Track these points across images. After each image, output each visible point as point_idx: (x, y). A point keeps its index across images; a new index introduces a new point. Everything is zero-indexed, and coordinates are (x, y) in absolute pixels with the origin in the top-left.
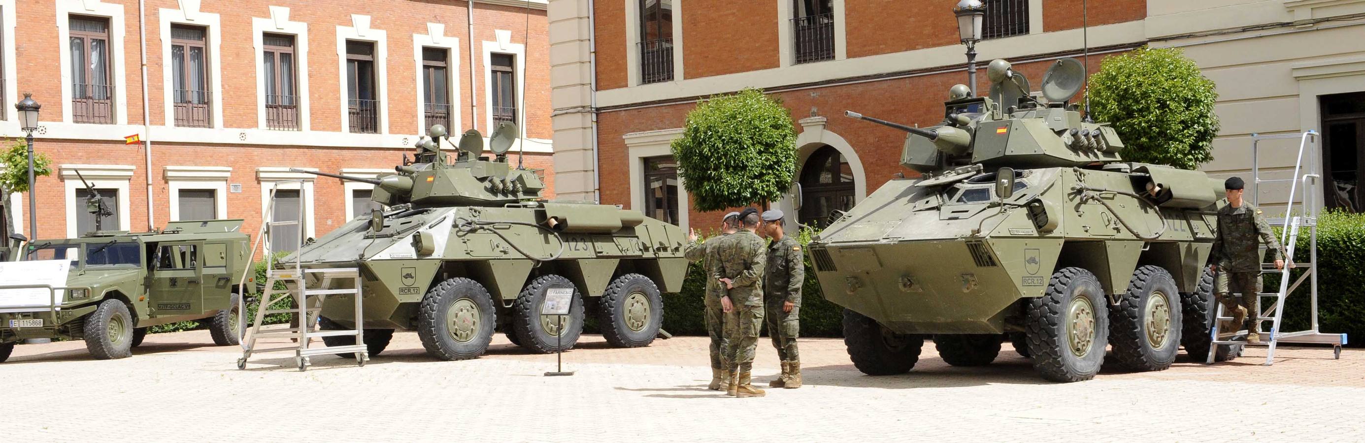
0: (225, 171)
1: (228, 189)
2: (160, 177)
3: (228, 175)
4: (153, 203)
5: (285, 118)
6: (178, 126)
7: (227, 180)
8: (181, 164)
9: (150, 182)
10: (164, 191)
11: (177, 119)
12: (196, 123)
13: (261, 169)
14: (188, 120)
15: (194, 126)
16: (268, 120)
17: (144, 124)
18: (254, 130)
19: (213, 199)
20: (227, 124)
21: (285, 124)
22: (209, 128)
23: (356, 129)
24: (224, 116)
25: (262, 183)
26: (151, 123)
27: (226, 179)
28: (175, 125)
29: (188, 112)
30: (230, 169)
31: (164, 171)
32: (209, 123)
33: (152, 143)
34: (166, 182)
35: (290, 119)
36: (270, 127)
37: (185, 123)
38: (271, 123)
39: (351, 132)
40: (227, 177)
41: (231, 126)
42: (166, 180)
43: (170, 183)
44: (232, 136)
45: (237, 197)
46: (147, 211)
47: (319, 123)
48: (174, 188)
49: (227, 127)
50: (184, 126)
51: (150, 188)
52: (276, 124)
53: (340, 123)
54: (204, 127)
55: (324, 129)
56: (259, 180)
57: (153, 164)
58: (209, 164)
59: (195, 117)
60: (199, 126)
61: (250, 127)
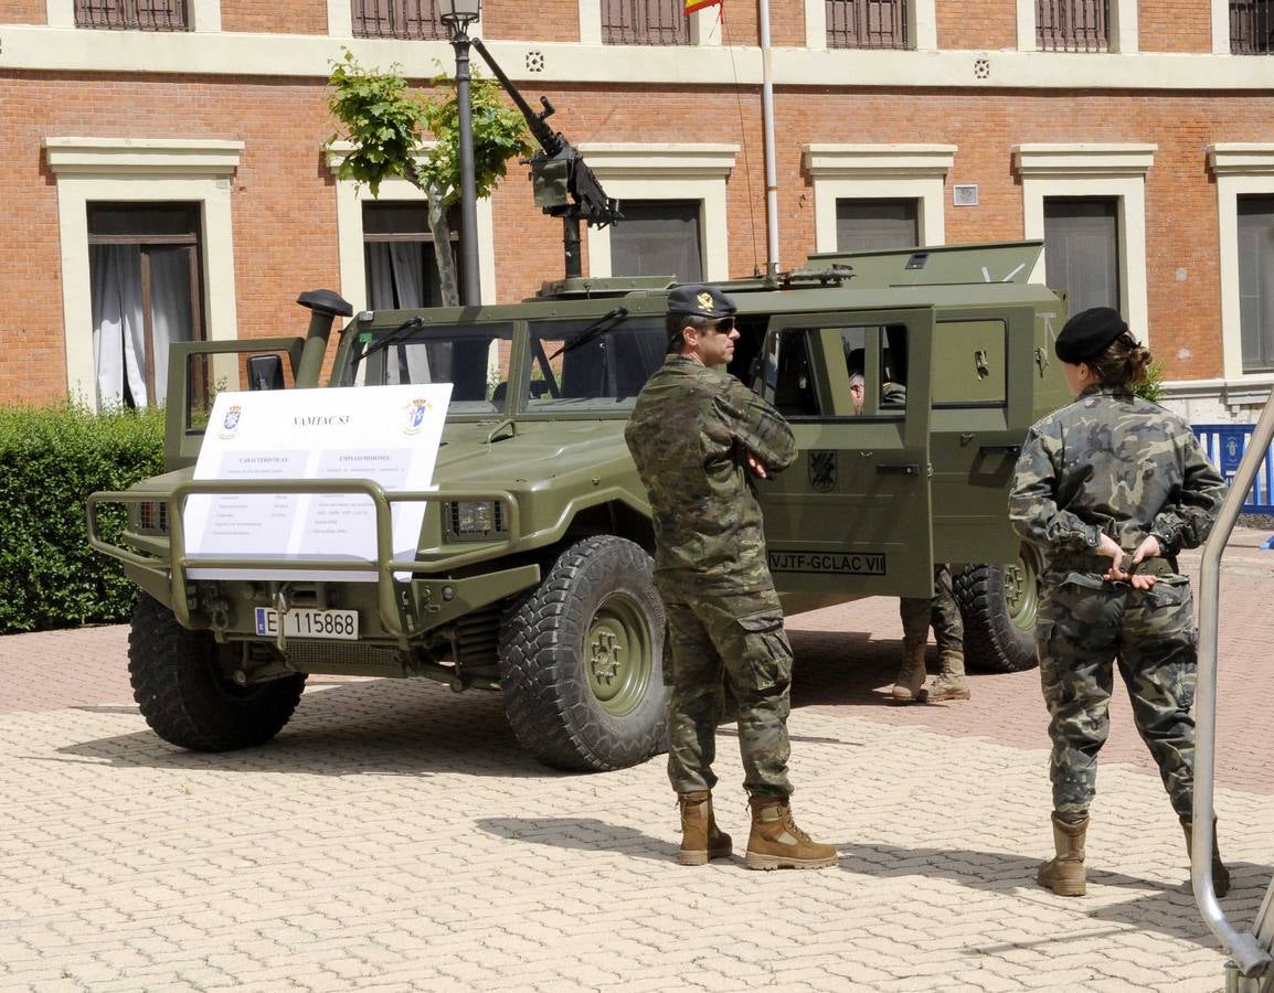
0: (937, 151)
1: (948, 198)
2: (795, 172)
3: (948, 162)
4: (780, 233)
5: (1080, 23)
6: (836, 47)
7: (944, 176)
8: (842, 140)
9: (773, 182)
10: (805, 203)
11: (832, 32)
12: (875, 39)
13: (1025, 147)
14: (858, 34)
15: (870, 47)
16: (1040, 29)
17: (760, 44)
18: (1008, 53)
19: (912, 222)
20: (947, 40)
21: (1080, 36)
22: (906, 49)
23: (1246, 46)
24: (939, 20)
25: (1026, 182)
26: (774, 42)
27: (942, 174)
28: (829, 46)
29: (857, 13)
30: (953, 148)
31: (803, 155)
32: (905, 38)
33: (778, 89)
34: (809, 183)
35: (1090, 23)
36: (1044, 45)
37: (852, 40)
38: (1048, 36)
39: (1234, 52)
40: (946, 168)
41: (955, 44)
42: (808, 177)
43: (818, 183)
44: (957, 67)
45: (969, 215)
46: (765, 252)
47: (1160, 31)
48: (827, 194)
49: (946, 47)
50: (847, 46)
51: (773, 195)
52: (1058, 37)
53: (1208, 32)
54: (894, 47)
55: (1170, 48)
56: (1018, 175)
57: (779, 140)
58: (906, 139)
59: (874, 26)
60: (882, 47)
61: (998, 45)
